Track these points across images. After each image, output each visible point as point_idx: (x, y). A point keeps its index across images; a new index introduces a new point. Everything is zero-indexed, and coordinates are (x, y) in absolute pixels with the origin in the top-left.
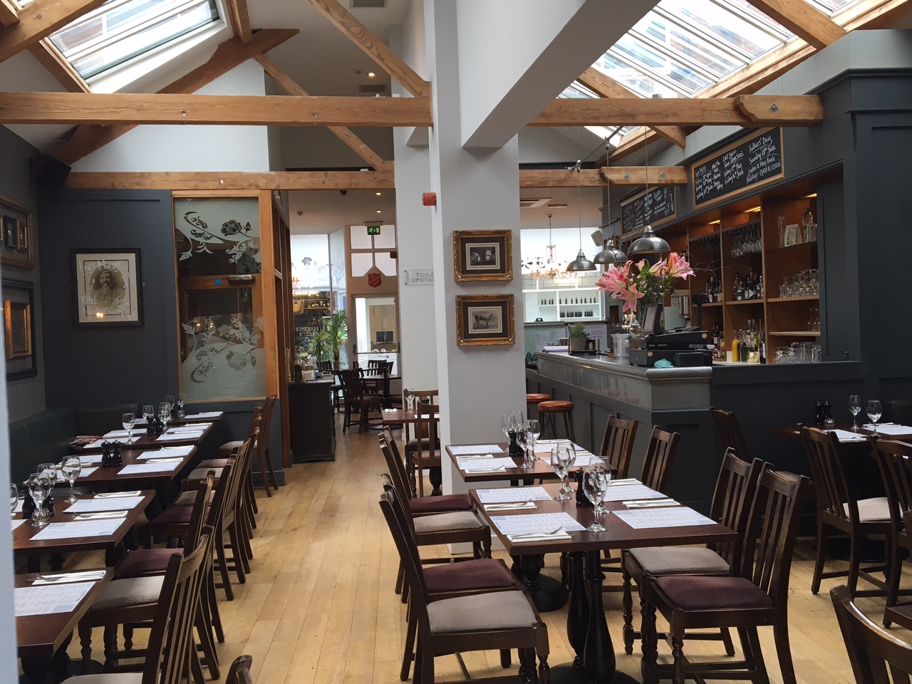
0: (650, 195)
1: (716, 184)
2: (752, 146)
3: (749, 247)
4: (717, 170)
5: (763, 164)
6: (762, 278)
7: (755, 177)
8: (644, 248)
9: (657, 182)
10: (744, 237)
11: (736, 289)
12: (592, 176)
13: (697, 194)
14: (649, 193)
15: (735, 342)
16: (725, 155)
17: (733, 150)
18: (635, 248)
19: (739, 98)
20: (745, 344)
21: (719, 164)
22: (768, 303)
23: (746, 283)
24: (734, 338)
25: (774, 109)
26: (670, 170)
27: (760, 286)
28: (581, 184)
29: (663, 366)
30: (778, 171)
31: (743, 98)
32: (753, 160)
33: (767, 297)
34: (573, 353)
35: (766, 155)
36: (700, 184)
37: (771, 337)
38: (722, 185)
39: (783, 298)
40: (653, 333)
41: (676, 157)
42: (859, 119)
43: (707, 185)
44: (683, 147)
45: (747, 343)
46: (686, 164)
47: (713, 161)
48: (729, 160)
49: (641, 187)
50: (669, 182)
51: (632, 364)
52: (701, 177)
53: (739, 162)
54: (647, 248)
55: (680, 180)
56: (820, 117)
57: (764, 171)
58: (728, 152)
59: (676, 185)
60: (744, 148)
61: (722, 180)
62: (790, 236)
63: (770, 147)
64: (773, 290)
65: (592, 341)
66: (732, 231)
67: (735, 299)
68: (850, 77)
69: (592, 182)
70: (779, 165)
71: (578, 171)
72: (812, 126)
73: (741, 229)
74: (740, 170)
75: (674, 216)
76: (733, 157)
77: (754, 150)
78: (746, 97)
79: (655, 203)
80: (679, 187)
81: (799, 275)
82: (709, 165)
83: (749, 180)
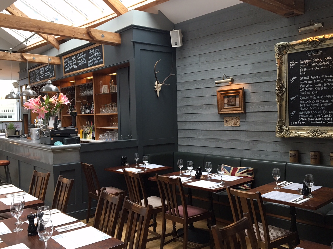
0: (43, 68)
1: (74, 66)
2: (90, 52)
3: (87, 93)
4: (74, 60)
5: (95, 59)
6: (93, 106)
7: (91, 64)
8: (47, 90)
9: (47, 62)
10: (85, 88)
11: (82, 110)
12: (17, 56)
13: (65, 69)
14: (43, 67)
15: (81, 131)
16: (78, 54)
17: (82, 52)
18: (44, 90)
19: (89, 29)
20: (85, 132)
21: (75, 57)
22: (96, 115)
23: (86, 107)
24: (80, 129)
25: (103, 36)
26: (53, 58)
27: (92, 109)
28: (12, 59)
29: (58, 145)
30: (102, 63)
31: (91, 29)
32: (91, 57)
33: (95, 113)
34: (9, 137)
35: (96, 56)
36: (67, 65)
37: (97, 129)
38: (76, 66)
39: (102, 114)
40: (53, 129)
41: (55, 53)
42: (136, 45)
43: (70, 66)
44: (59, 49)
45: (86, 131)
46: (60, 56)
47: (73, 56)
48: (79, 56)
49: (40, 64)
50: (53, 63)
51: (42, 143)
52: (67, 62)
53: (84, 57)
54: (49, 90)
55: (58, 63)
56: (120, 43)
57: (95, 62)
58: (79, 53)
59: (56, 64)
60: (87, 52)
61: (77, 64)
62: (104, 89)
63: (98, 53)
64: (98, 110)
65: (18, 131)
66: (80, 86)
67: (81, 113)
68: (132, 27)
69: (17, 59)
70: (102, 60)
71: (11, 53)
72: (117, 46)
73: (84, 85)
74: (84, 61)
75: (55, 78)
76: (81, 55)
77: (91, 53)
78: (92, 29)
79: (45, 72)
80: (56, 66)
81: (108, 105)
82: (70, 58)
83: (89, 65)
